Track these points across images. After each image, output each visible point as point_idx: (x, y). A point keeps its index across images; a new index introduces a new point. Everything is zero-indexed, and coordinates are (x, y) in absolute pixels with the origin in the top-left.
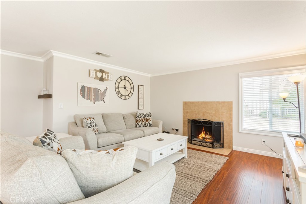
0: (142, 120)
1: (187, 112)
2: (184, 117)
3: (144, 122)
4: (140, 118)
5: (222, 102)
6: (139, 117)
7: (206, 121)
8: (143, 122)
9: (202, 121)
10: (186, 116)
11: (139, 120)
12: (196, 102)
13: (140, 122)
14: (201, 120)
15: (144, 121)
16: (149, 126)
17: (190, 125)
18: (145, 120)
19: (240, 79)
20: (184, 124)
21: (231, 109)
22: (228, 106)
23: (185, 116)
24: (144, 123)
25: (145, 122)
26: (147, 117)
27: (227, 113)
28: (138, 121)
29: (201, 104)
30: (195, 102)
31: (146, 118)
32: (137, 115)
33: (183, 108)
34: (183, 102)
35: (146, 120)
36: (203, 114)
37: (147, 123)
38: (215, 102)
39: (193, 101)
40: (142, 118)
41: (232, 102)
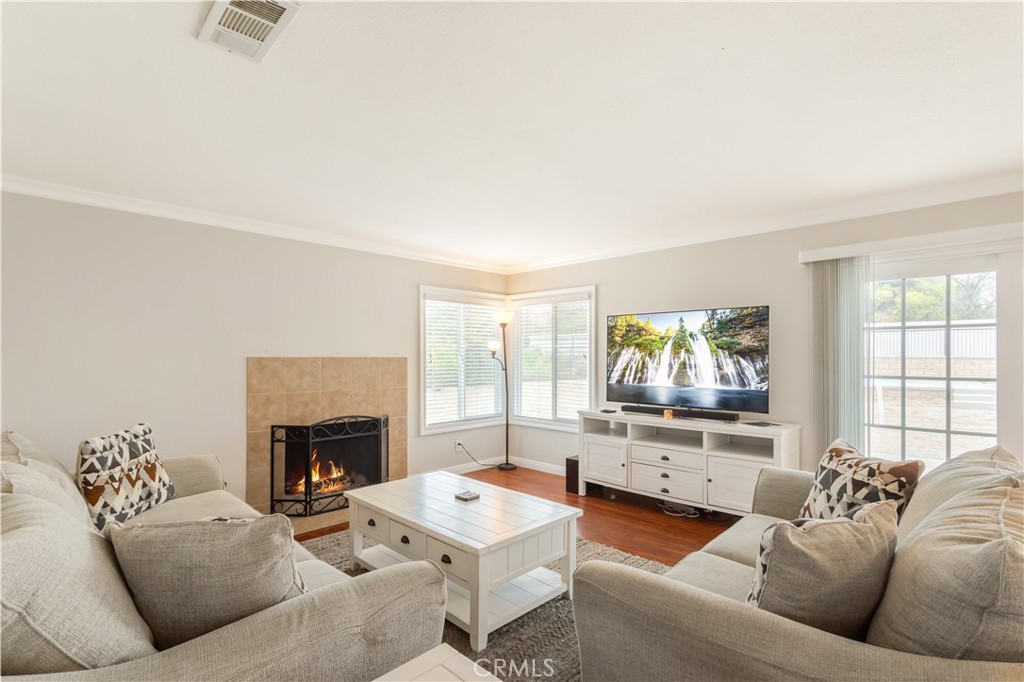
0: (129, 477)
1: (268, 401)
2: (251, 422)
3: (139, 483)
4: (115, 464)
5: (383, 359)
6: (109, 463)
7: (360, 419)
8: (133, 483)
9: (350, 423)
10: (264, 416)
11: (112, 478)
12: (306, 359)
13: (117, 491)
14: (346, 420)
15: (138, 478)
16: (168, 499)
17: (281, 449)
18: (142, 471)
19: (422, 301)
20: (252, 449)
21: (403, 378)
22: (395, 368)
23: (257, 416)
24: (137, 492)
25: (145, 485)
26: (145, 451)
27: (395, 390)
28: (108, 488)
29: (324, 366)
30: (300, 359)
31: (142, 458)
32: (93, 452)
33: (249, 385)
34: (248, 359)
35: (146, 468)
36: (332, 400)
37: (155, 485)
38: (365, 358)
39: (295, 356)
40: (125, 462)
41: (406, 359)
